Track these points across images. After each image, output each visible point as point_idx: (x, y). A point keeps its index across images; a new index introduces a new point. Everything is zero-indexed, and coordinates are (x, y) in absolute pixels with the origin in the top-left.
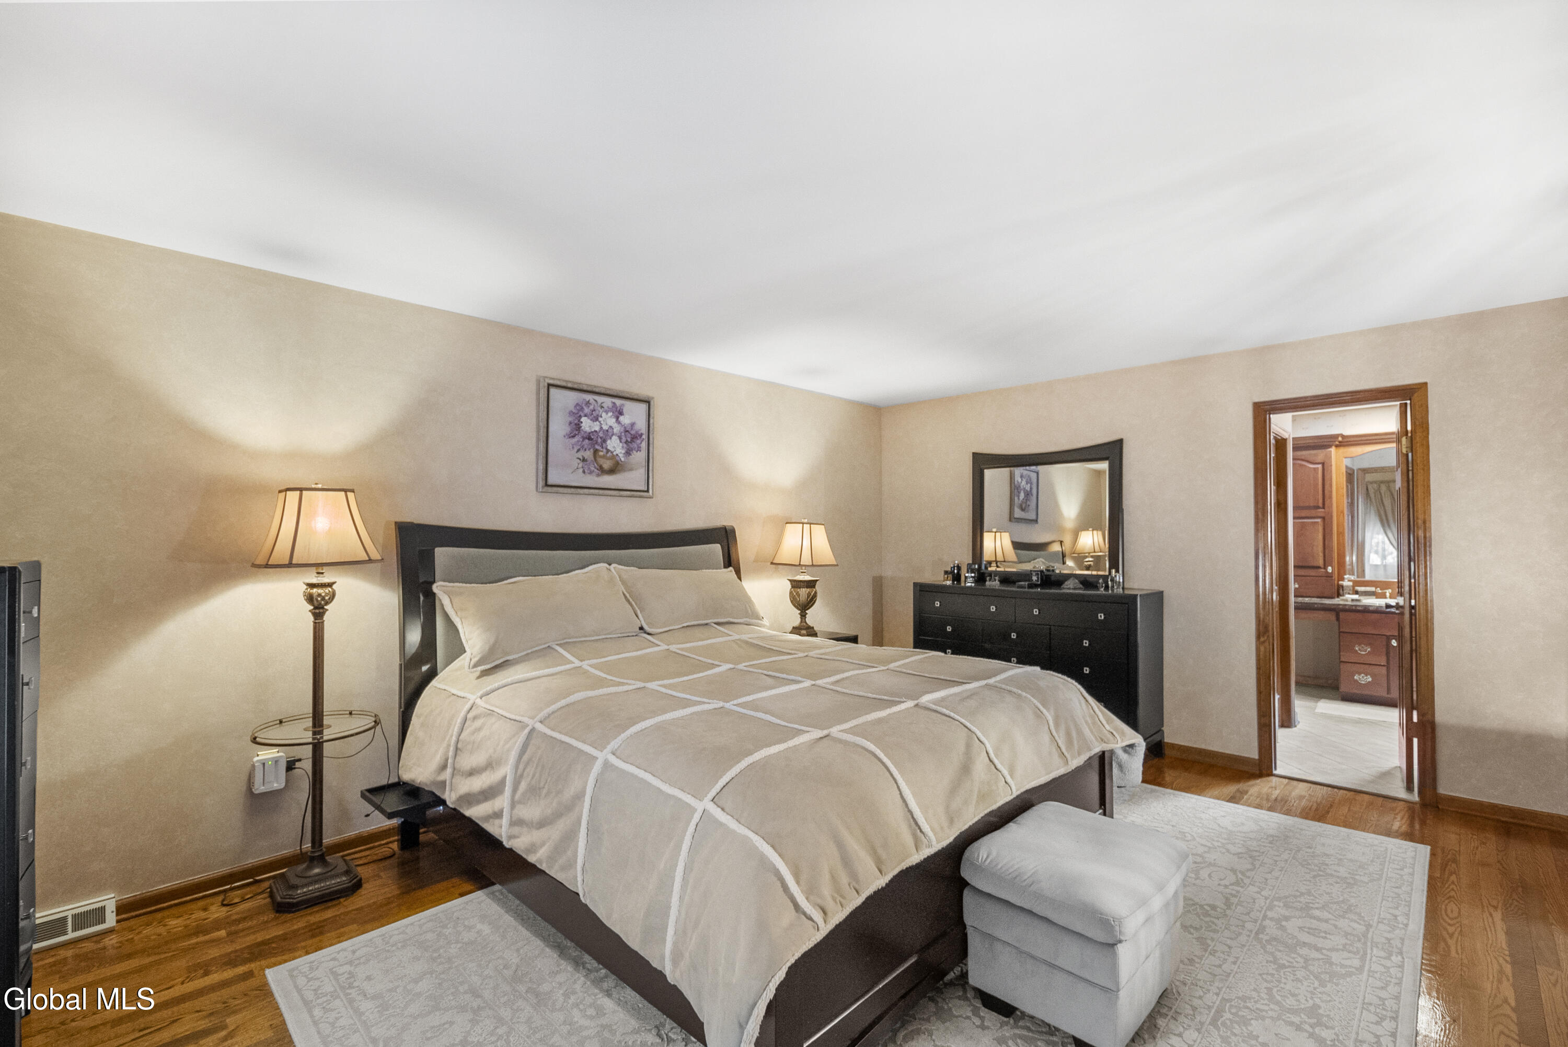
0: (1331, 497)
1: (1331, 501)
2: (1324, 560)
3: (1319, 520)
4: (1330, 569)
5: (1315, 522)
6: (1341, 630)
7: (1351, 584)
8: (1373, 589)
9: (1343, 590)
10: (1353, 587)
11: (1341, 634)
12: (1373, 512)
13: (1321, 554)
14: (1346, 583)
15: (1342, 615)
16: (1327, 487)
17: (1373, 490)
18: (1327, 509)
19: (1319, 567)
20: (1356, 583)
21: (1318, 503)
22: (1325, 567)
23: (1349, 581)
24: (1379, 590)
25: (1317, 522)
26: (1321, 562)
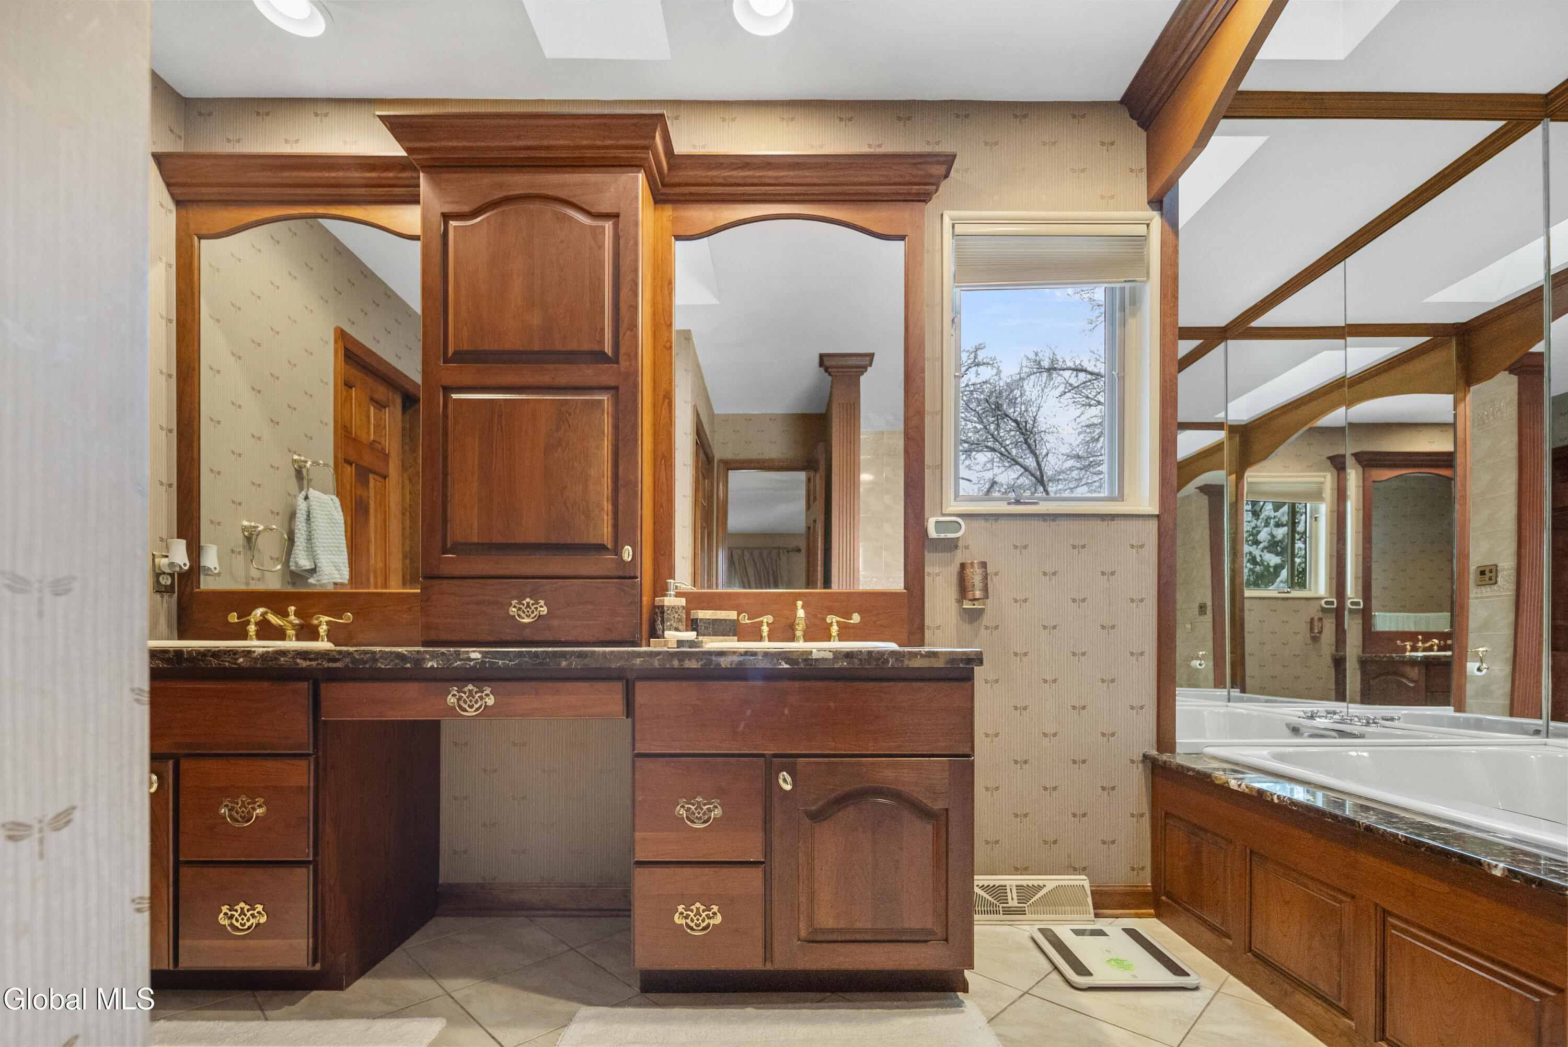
0: (633, 326)
1: (635, 337)
2: (615, 526)
3: (605, 398)
4: (627, 553)
5: (593, 401)
6: (641, 748)
7: (682, 602)
8: (732, 615)
9: (663, 622)
10: (688, 610)
11: (639, 762)
12: (737, 581)
13: (607, 506)
14: (670, 601)
15: (643, 692)
16: (625, 292)
17: (737, 557)
18: (624, 363)
19: (602, 548)
20: (696, 601)
21: (601, 342)
22: (617, 551)
23: (678, 595)
24: (745, 620)
25: (600, 402)
26: (605, 534)
